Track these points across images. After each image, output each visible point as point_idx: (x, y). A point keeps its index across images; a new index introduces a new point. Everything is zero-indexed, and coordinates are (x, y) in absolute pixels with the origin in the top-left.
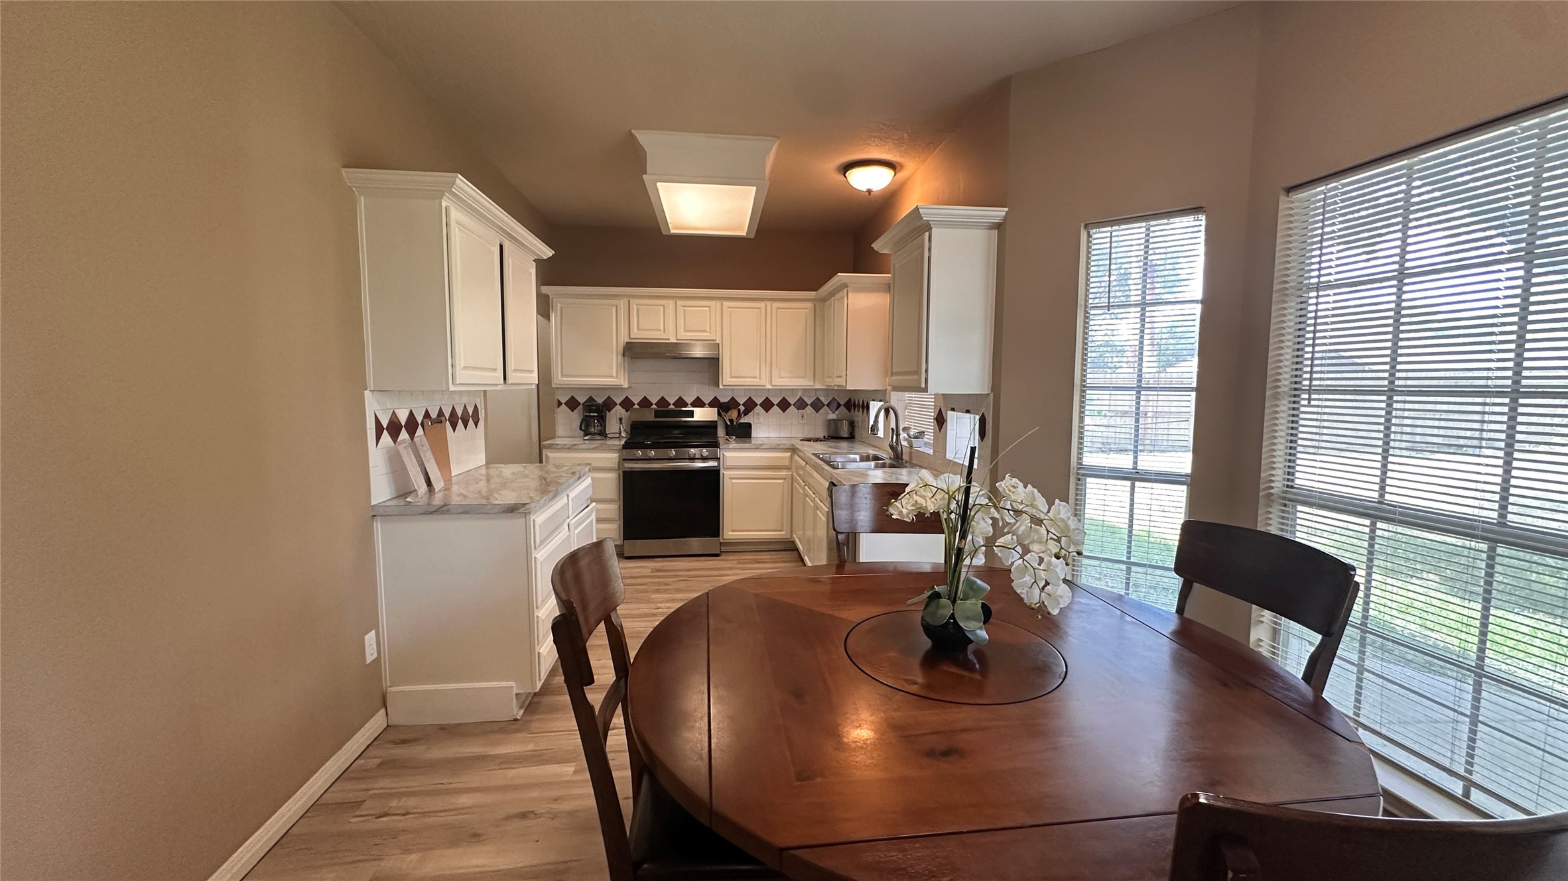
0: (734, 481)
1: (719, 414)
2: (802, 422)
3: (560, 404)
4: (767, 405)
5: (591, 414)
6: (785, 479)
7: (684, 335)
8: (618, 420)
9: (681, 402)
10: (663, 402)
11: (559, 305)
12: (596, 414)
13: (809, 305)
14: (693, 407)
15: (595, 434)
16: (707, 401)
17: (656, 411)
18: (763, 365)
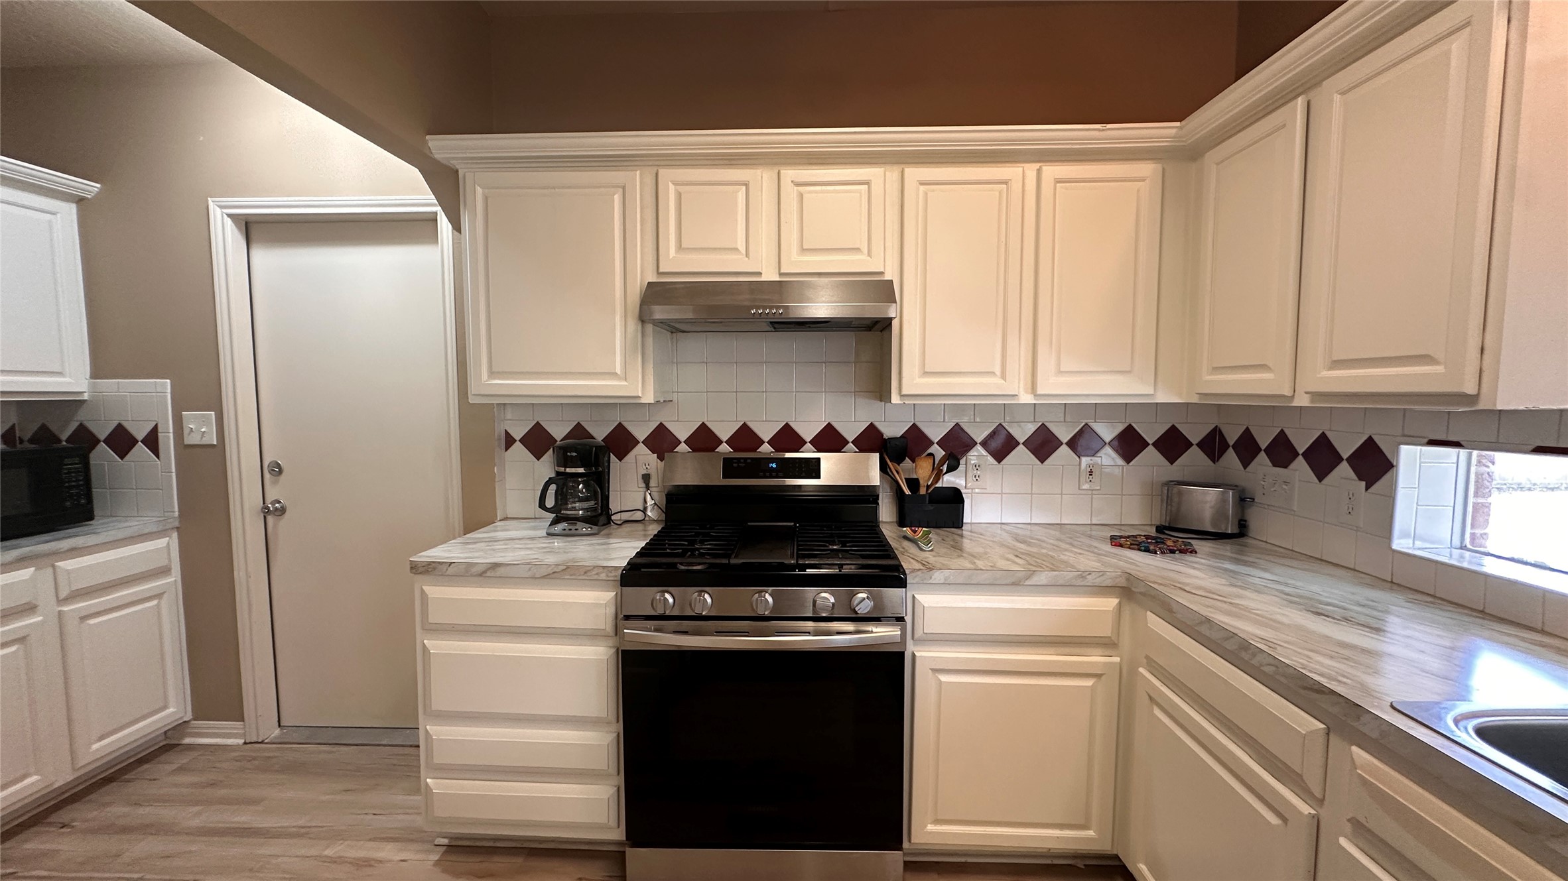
0: (944, 678)
1: (884, 468)
2: (1086, 486)
3: (509, 441)
4: (1001, 446)
5: (568, 470)
6: (1098, 676)
7: (796, 263)
8: (640, 477)
9: (788, 438)
10: (745, 437)
11: (479, 190)
12: (581, 470)
13: (1147, 169)
14: (819, 451)
15: (576, 519)
16: (850, 432)
17: (728, 462)
18: (1012, 342)
